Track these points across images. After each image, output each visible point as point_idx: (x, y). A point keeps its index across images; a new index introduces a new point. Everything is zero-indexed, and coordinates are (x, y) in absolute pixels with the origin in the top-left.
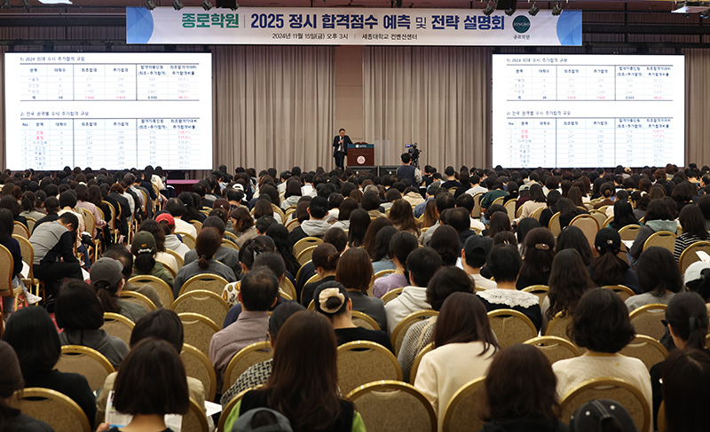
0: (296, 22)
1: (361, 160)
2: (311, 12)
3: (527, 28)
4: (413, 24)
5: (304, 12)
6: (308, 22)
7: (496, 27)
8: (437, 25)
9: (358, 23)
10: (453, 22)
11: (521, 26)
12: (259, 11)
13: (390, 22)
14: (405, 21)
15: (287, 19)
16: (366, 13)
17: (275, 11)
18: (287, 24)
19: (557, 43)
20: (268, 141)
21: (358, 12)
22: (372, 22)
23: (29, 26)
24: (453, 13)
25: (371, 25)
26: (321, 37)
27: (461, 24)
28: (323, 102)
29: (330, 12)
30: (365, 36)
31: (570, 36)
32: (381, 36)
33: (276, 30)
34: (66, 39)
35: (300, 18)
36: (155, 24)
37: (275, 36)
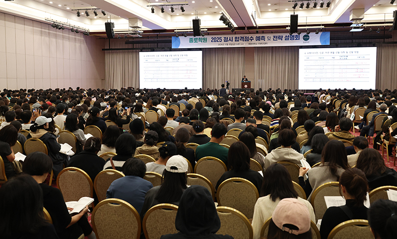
0: (226, 40)
1: (246, 86)
2: (231, 36)
3: (308, 39)
4: (266, 39)
5: (229, 36)
6: (230, 39)
7: (297, 39)
8: (275, 39)
9: (247, 39)
10: (281, 38)
11: (306, 38)
12: (214, 36)
13: (258, 39)
14: (263, 38)
15: (223, 39)
16: (250, 36)
17: (219, 36)
18: (223, 40)
19: (320, 44)
20: (222, 80)
21: (247, 35)
22: (252, 39)
23: (149, 43)
24: (281, 34)
25: (251, 40)
26: (234, 44)
27: (284, 38)
28: (241, 67)
29: (237, 36)
30: (249, 44)
31: (325, 41)
32: (255, 44)
33: (219, 43)
34: (157, 47)
35: (227, 38)
36: (181, 42)
37: (219, 45)
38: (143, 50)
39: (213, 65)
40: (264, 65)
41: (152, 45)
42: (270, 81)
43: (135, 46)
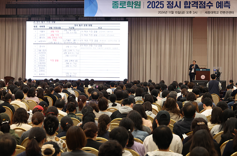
0: (170, 5)
1: (203, 77)
4: (232, 6)
6: (176, 5)
9: (203, 5)
13: (220, 5)
14: (227, 4)
15: (165, 3)
18: (166, 6)
20: (157, 67)
23: (39, 8)
25: (210, 6)
26: (183, 13)
28: (186, 47)
30: (206, 12)
32: (215, 12)
33: (160, 9)
34: (56, 15)
35: (173, 3)
36: (99, 6)
37: (159, 12)
38: (32, 19)
39: (143, 44)
40: (221, 45)
41: (45, 11)
42: (230, 70)
43: (21, 11)
